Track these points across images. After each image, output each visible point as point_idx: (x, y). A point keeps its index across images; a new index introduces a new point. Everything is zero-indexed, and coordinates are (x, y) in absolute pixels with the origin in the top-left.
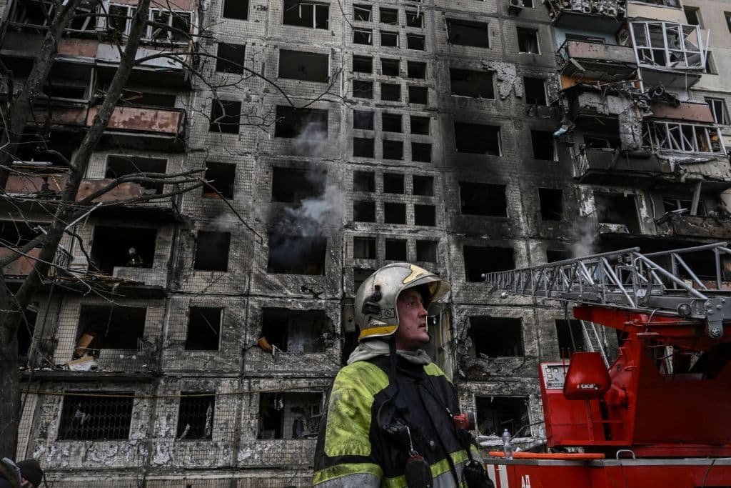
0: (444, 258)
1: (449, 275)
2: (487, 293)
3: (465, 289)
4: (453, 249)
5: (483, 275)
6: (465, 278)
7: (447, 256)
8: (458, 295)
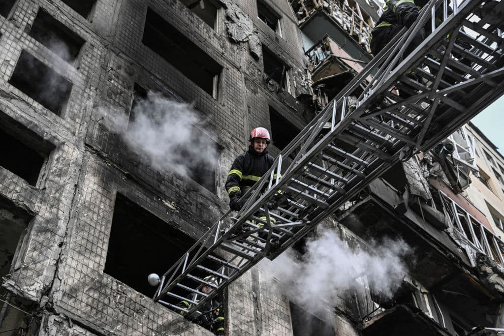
0: (60, 189)
1: (61, 232)
2: (155, 326)
3: (95, 290)
4: (91, 184)
5: (154, 276)
6: (103, 261)
7: (69, 187)
8: (72, 293)
